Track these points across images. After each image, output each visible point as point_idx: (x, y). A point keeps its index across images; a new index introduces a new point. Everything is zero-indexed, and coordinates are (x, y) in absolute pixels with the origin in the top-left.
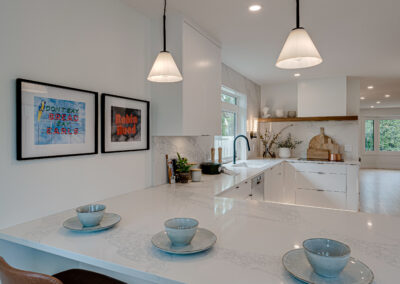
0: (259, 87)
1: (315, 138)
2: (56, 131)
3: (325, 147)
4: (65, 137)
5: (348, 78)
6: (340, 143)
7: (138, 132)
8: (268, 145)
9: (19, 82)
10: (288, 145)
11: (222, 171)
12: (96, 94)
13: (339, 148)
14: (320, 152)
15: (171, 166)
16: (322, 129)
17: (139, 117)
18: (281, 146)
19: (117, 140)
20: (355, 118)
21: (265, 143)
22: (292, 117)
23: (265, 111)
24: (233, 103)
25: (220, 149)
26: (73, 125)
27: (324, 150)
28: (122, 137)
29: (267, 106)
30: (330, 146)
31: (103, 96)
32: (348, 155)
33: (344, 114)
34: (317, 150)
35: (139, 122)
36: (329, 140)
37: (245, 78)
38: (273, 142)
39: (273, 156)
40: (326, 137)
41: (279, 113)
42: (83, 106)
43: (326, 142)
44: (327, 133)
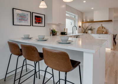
0: (83, 13)
1: (99, 28)
2: (21, 20)
3: (102, 30)
4: (23, 21)
5: (109, 8)
6: (107, 29)
7: (42, 22)
8: (85, 30)
9: (13, 9)
10: (91, 29)
11: (66, 34)
12: (31, 12)
13: (107, 30)
14: (100, 32)
15: (51, 31)
16: (102, 25)
17: (42, 19)
18: (89, 30)
19: (36, 23)
20: (111, 21)
21: (84, 29)
22: (92, 22)
23: (84, 20)
24: (74, 17)
25: (67, 29)
26: (25, 19)
27: (102, 31)
28: (38, 23)
29: (85, 18)
30: (104, 30)
31: (32, 13)
32: (109, 32)
33: (108, 20)
34: (100, 31)
35: (42, 20)
36: (104, 28)
37: (77, 10)
38: (86, 29)
39: (86, 33)
40: (103, 27)
41: (88, 20)
42: (28, 15)
43: (103, 28)
44: (103, 26)
